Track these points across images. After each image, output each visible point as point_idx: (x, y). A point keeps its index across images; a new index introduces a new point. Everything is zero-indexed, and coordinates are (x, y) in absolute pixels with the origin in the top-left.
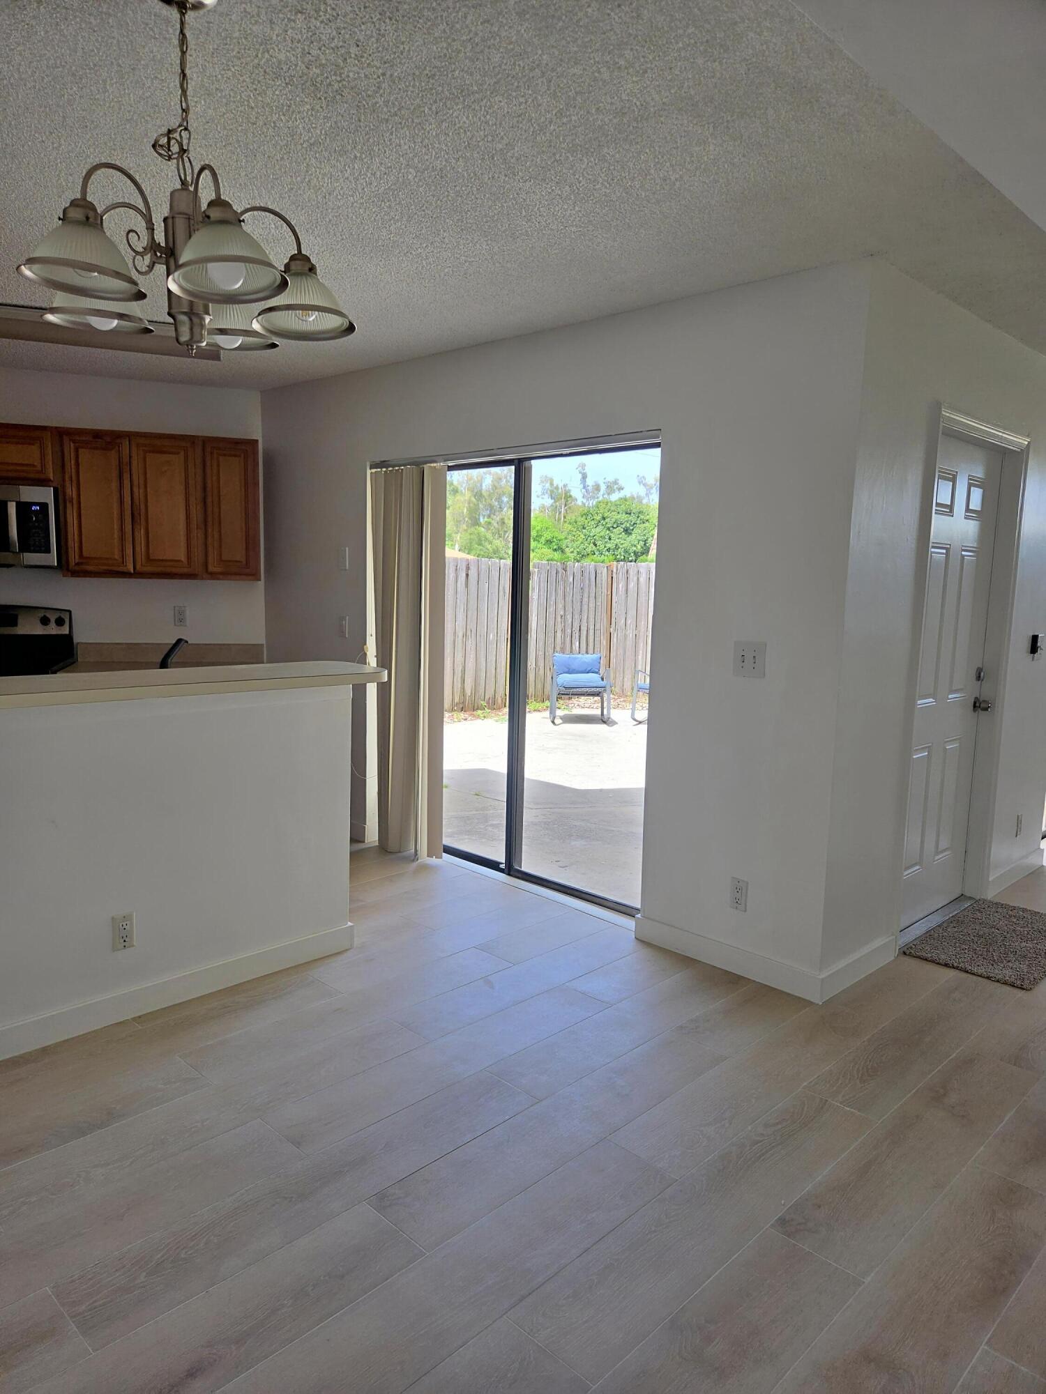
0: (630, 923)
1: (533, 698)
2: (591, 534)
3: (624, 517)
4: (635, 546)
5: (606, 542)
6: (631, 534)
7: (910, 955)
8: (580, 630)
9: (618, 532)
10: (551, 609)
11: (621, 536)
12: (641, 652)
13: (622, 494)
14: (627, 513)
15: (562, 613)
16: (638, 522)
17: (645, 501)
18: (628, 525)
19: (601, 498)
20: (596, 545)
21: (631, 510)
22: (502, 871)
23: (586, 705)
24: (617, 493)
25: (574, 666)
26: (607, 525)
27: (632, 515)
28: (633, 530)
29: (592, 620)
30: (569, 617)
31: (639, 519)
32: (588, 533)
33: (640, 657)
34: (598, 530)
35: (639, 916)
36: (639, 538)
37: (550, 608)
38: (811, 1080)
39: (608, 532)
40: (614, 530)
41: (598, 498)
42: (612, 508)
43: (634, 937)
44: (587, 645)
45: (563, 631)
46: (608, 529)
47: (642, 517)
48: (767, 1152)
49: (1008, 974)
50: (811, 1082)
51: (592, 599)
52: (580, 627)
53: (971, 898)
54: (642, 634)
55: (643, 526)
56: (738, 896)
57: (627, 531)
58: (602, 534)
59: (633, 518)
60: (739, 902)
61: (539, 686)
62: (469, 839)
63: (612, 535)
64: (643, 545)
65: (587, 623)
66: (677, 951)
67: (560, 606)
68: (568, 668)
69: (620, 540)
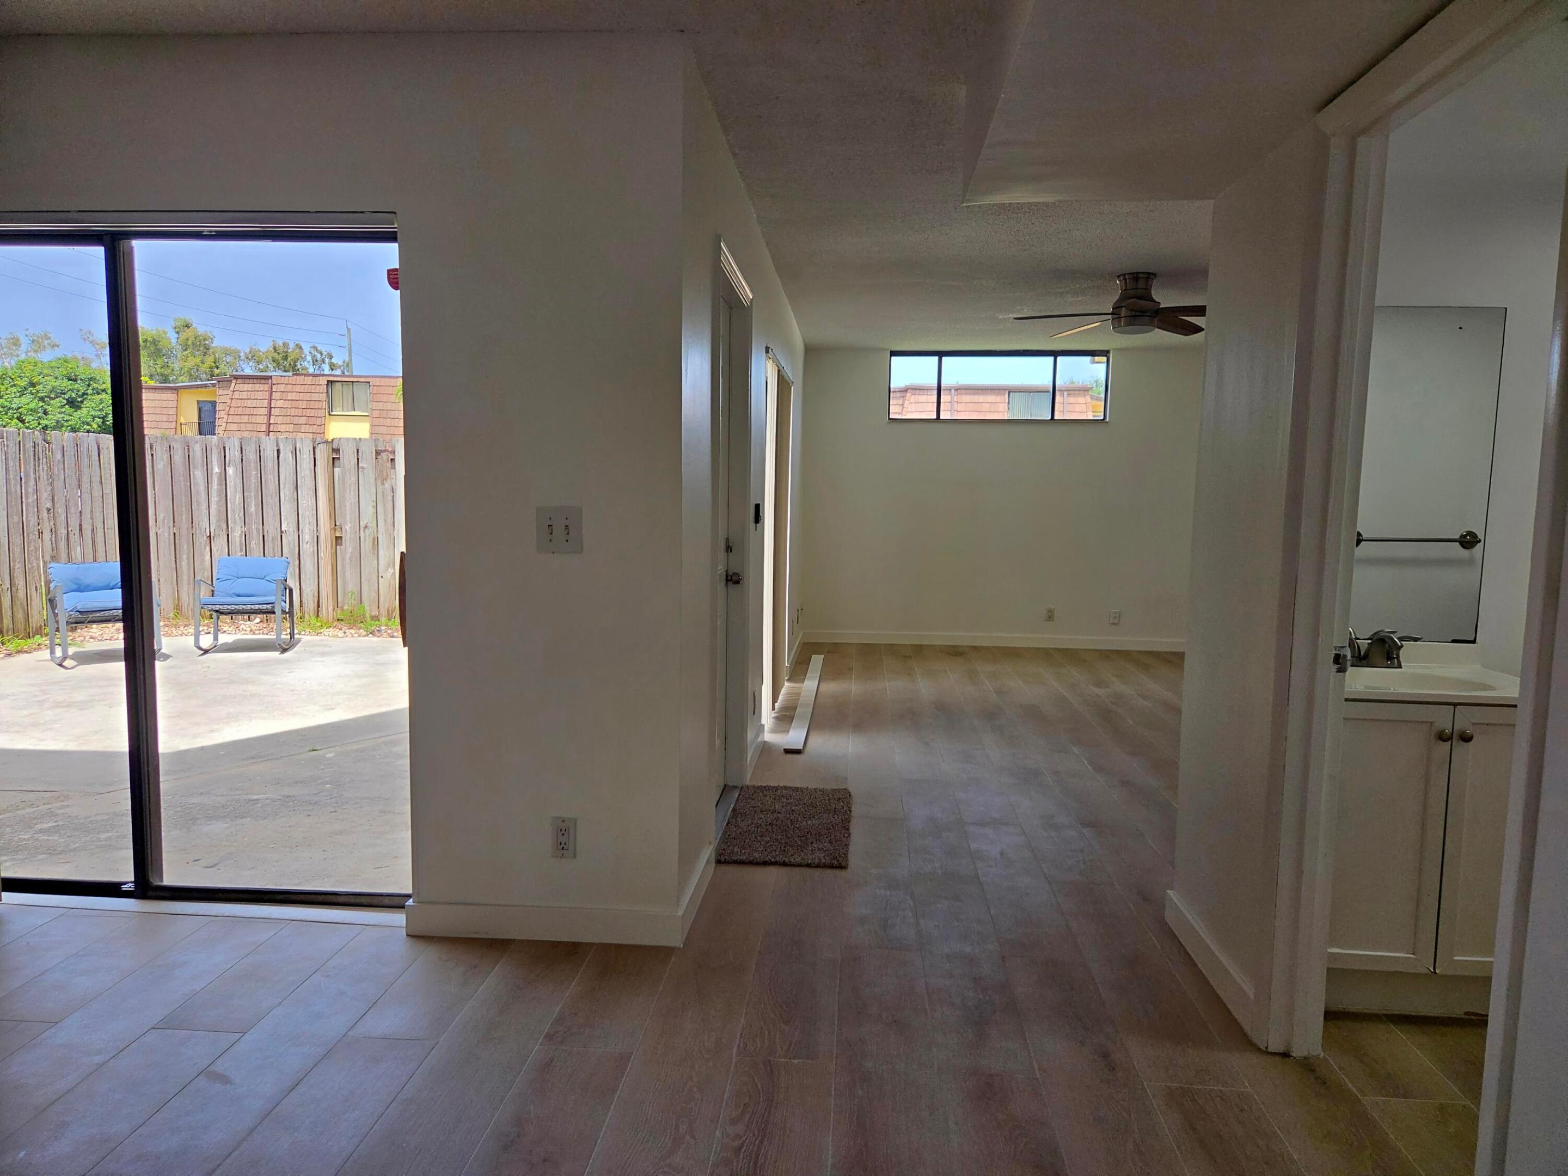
0: (398, 919)
1: (10, 632)
2: (14, 406)
3: (66, 384)
4: (88, 424)
5: (40, 418)
6: (80, 408)
7: (726, 862)
8: (81, 530)
9: (59, 404)
10: (30, 500)
11: (63, 410)
12: (185, 556)
13: (58, 353)
14: (70, 380)
15: (49, 505)
16: (90, 392)
17: (94, 365)
18: (74, 395)
19: (23, 357)
20: (23, 421)
21: (75, 375)
22: (127, 895)
23: (105, 637)
24: (49, 350)
25: (88, 580)
26: (40, 395)
27: (79, 381)
28: (82, 402)
29: (98, 515)
30: (61, 510)
31: (90, 388)
32: (6, 404)
33: (184, 564)
34: (24, 400)
35: (410, 902)
36: (93, 413)
37: (27, 498)
38: (737, 1042)
39: (41, 404)
40: (52, 402)
41: (18, 356)
42: (46, 371)
43: (405, 934)
44: (95, 551)
45: (53, 531)
46: (42, 399)
47: (95, 385)
48: (757, 1157)
49: (819, 856)
50: (739, 1045)
51: (96, 485)
52: (80, 525)
53: (735, 787)
54: (184, 532)
55: (97, 397)
56: (563, 840)
57: (72, 403)
58: (32, 406)
59: (80, 387)
60: (565, 848)
61: (20, 615)
62: (13, 860)
63: (49, 408)
64: (100, 423)
65: (92, 519)
66: (476, 936)
67: (45, 495)
68: (77, 584)
69: (63, 415)
